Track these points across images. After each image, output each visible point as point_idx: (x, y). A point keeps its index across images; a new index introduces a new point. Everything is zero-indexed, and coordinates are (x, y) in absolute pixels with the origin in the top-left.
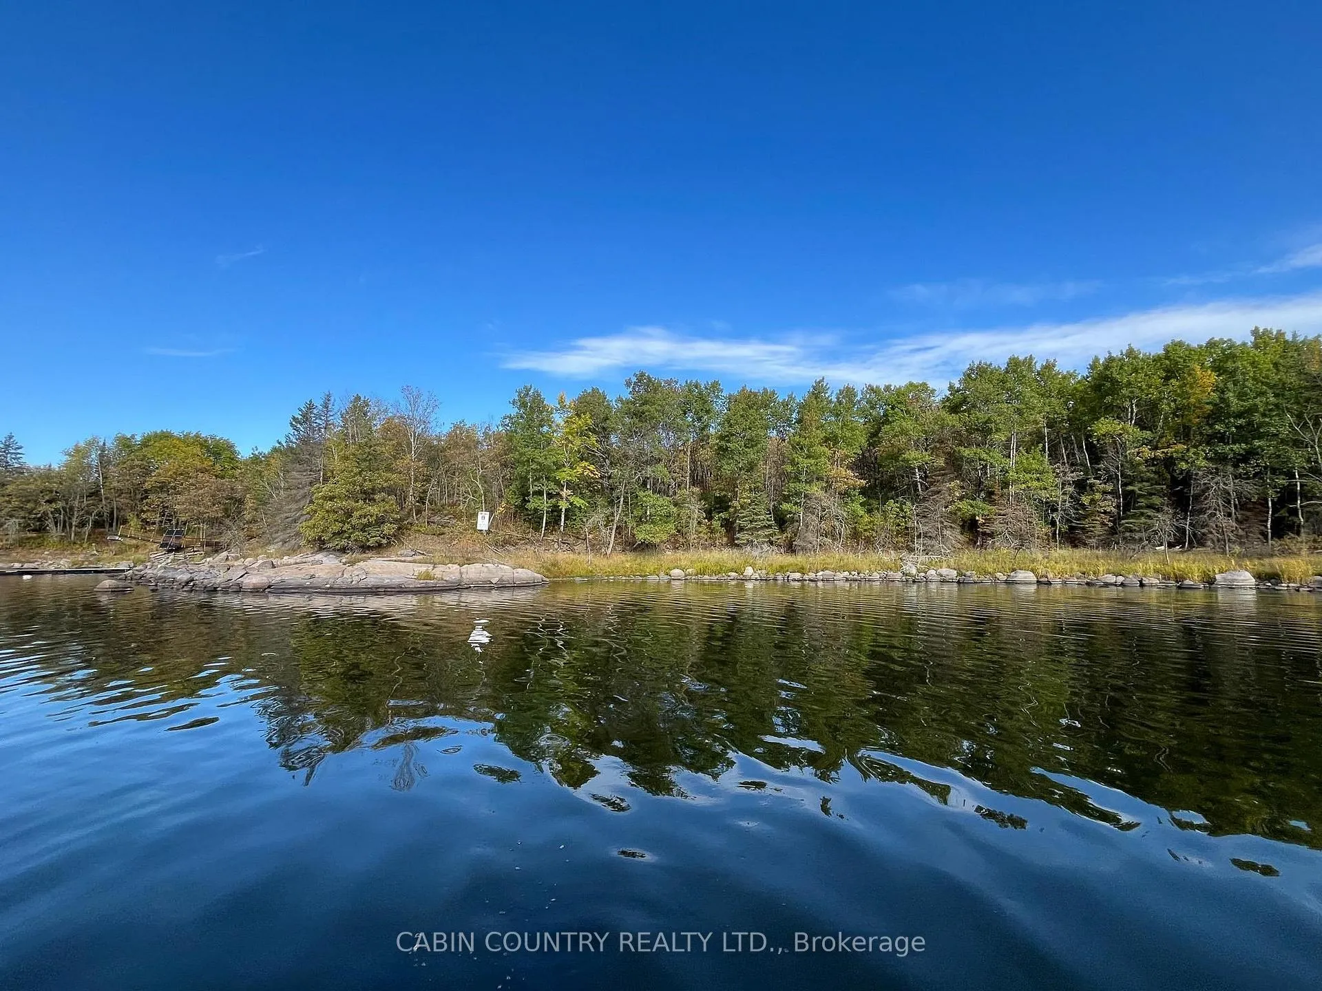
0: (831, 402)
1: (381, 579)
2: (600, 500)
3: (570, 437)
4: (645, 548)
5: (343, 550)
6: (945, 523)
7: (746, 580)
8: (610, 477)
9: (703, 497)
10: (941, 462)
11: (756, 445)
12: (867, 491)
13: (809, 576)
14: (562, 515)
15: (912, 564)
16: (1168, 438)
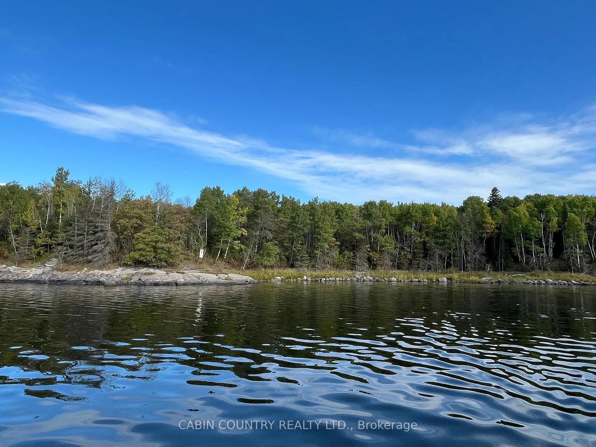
6: (364, 260)
12: (340, 247)
13: (328, 279)
14: (227, 252)
15: (358, 275)
16: (424, 235)
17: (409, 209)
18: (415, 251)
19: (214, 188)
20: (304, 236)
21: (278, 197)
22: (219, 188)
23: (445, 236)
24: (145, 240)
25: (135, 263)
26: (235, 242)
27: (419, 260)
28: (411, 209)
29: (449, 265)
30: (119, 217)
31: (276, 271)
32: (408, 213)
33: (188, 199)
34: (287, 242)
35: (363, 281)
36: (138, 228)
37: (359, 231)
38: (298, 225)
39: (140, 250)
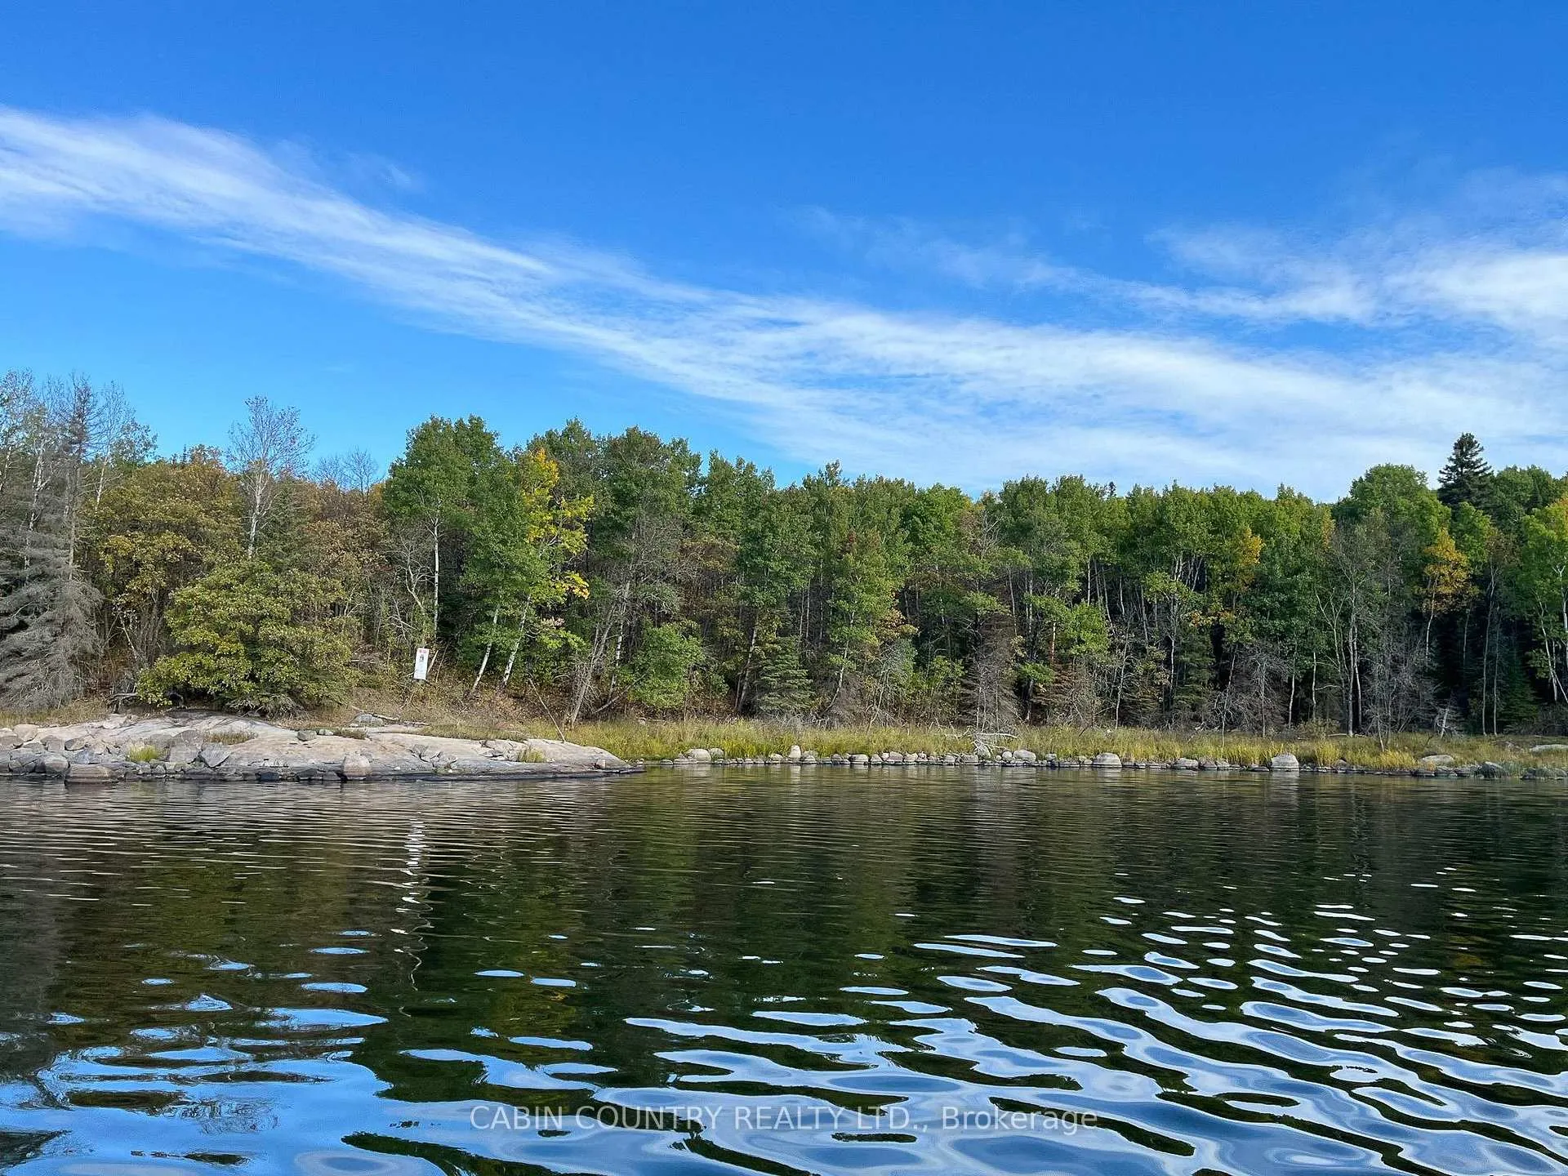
12: (917, 641)
13: (876, 759)
14: (512, 657)
15: (984, 743)
16: (1218, 604)
17: (1163, 509)
18: (1184, 658)
19: (460, 424)
20: (793, 601)
21: (696, 462)
22: (477, 424)
23: (1290, 607)
24: (214, 613)
25: (174, 698)
26: (544, 622)
27: (1198, 693)
28: (1170, 508)
29: (1301, 713)
30: (105, 526)
31: (690, 727)
32: (1160, 522)
33: (361, 463)
34: (728, 625)
35: (1004, 766)
36: (183, 568)
37: (988, 588)
38: (772, 564)
39: (192, 649)
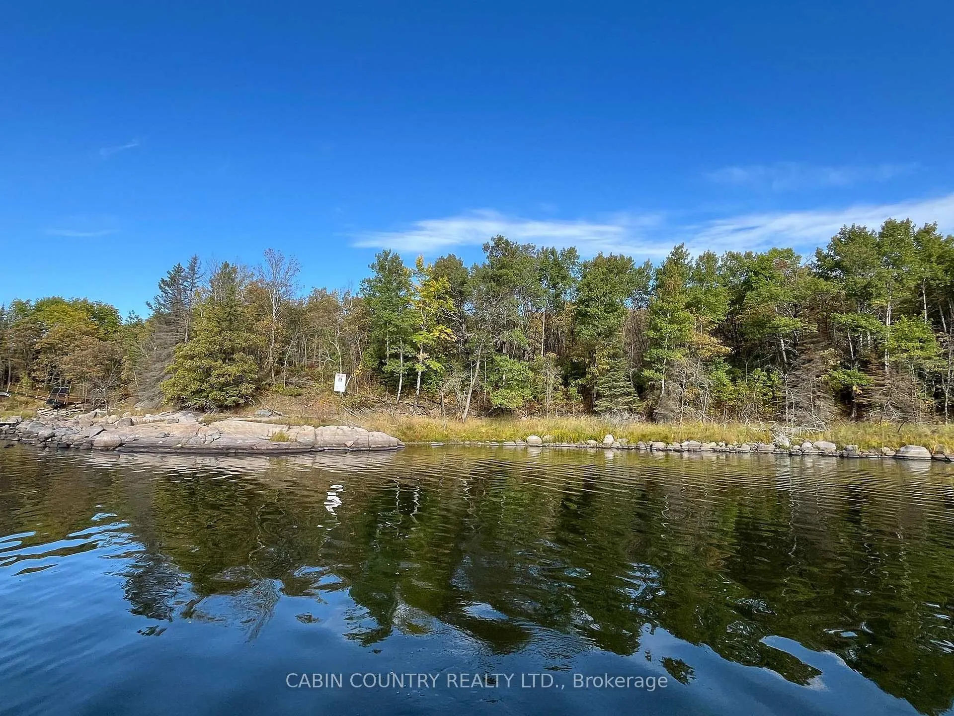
0: (691, 267)
1: (232, 439)
2: (456, 365)
3: (427, 300)
4: (501, 413)
5: (202, 409)
6: (819, 394)
7: (607, 448)
8: (466, 341)
9: (559, 363)
10: (814, 328)
11: (616, 310)
12: (732, 358)
